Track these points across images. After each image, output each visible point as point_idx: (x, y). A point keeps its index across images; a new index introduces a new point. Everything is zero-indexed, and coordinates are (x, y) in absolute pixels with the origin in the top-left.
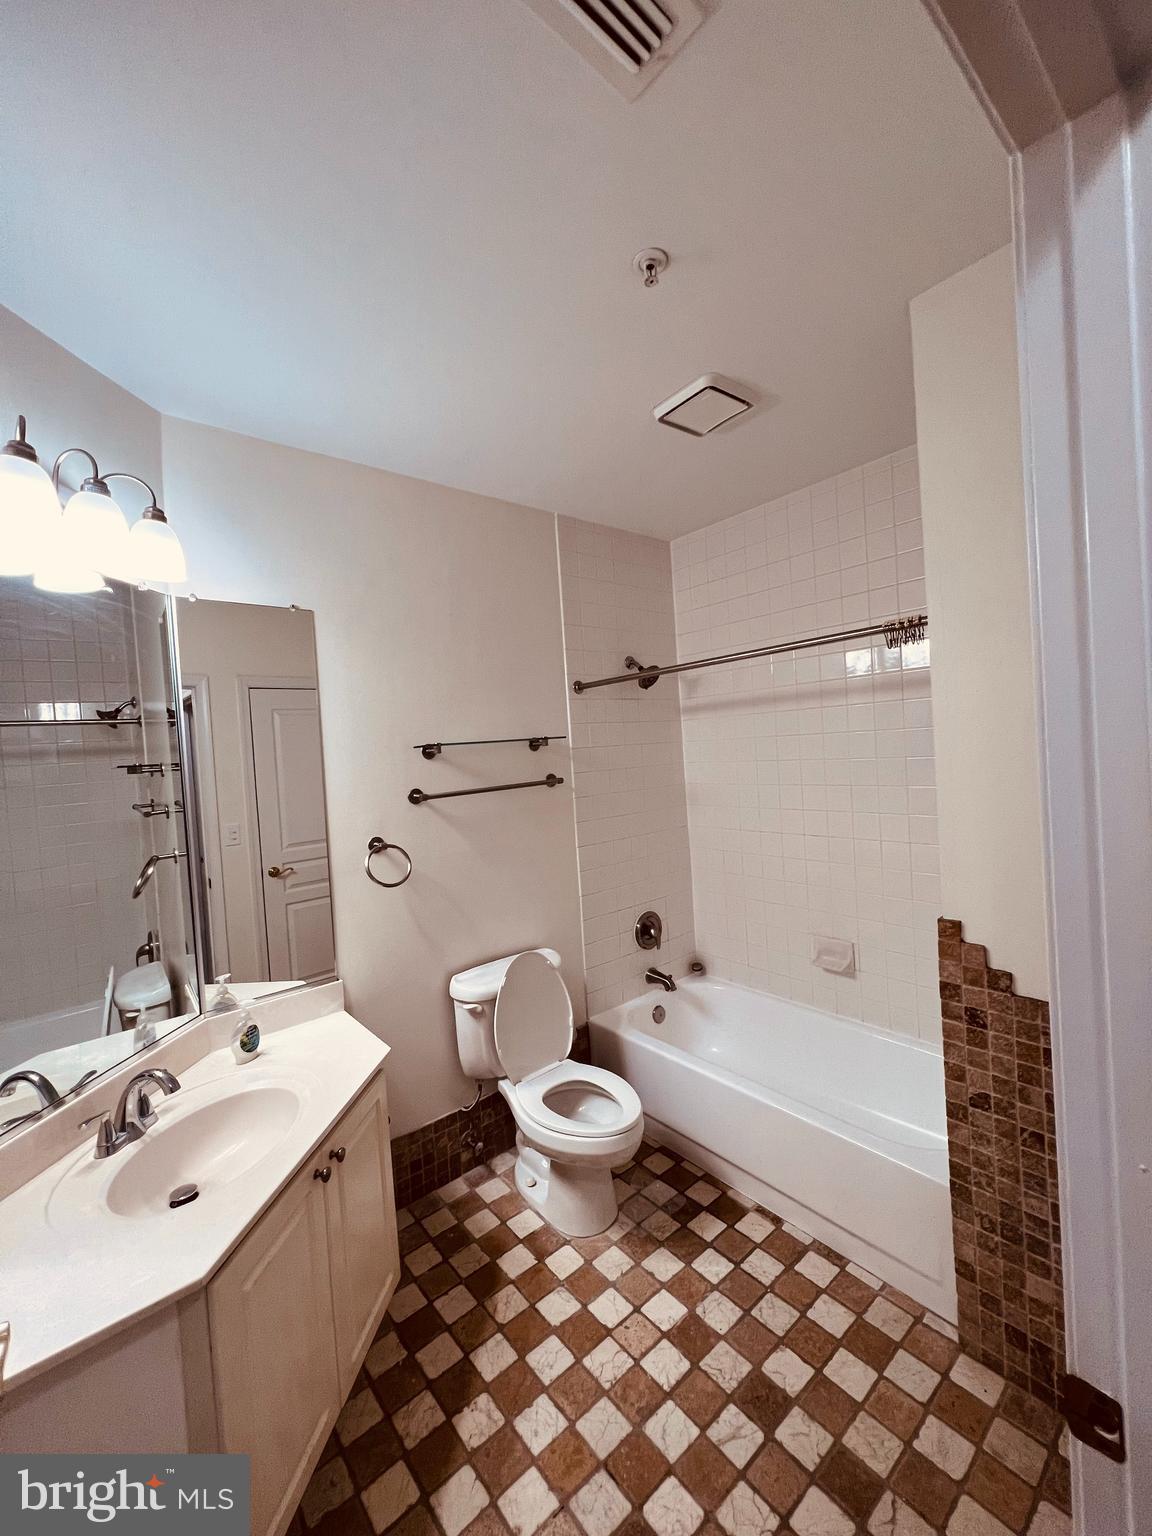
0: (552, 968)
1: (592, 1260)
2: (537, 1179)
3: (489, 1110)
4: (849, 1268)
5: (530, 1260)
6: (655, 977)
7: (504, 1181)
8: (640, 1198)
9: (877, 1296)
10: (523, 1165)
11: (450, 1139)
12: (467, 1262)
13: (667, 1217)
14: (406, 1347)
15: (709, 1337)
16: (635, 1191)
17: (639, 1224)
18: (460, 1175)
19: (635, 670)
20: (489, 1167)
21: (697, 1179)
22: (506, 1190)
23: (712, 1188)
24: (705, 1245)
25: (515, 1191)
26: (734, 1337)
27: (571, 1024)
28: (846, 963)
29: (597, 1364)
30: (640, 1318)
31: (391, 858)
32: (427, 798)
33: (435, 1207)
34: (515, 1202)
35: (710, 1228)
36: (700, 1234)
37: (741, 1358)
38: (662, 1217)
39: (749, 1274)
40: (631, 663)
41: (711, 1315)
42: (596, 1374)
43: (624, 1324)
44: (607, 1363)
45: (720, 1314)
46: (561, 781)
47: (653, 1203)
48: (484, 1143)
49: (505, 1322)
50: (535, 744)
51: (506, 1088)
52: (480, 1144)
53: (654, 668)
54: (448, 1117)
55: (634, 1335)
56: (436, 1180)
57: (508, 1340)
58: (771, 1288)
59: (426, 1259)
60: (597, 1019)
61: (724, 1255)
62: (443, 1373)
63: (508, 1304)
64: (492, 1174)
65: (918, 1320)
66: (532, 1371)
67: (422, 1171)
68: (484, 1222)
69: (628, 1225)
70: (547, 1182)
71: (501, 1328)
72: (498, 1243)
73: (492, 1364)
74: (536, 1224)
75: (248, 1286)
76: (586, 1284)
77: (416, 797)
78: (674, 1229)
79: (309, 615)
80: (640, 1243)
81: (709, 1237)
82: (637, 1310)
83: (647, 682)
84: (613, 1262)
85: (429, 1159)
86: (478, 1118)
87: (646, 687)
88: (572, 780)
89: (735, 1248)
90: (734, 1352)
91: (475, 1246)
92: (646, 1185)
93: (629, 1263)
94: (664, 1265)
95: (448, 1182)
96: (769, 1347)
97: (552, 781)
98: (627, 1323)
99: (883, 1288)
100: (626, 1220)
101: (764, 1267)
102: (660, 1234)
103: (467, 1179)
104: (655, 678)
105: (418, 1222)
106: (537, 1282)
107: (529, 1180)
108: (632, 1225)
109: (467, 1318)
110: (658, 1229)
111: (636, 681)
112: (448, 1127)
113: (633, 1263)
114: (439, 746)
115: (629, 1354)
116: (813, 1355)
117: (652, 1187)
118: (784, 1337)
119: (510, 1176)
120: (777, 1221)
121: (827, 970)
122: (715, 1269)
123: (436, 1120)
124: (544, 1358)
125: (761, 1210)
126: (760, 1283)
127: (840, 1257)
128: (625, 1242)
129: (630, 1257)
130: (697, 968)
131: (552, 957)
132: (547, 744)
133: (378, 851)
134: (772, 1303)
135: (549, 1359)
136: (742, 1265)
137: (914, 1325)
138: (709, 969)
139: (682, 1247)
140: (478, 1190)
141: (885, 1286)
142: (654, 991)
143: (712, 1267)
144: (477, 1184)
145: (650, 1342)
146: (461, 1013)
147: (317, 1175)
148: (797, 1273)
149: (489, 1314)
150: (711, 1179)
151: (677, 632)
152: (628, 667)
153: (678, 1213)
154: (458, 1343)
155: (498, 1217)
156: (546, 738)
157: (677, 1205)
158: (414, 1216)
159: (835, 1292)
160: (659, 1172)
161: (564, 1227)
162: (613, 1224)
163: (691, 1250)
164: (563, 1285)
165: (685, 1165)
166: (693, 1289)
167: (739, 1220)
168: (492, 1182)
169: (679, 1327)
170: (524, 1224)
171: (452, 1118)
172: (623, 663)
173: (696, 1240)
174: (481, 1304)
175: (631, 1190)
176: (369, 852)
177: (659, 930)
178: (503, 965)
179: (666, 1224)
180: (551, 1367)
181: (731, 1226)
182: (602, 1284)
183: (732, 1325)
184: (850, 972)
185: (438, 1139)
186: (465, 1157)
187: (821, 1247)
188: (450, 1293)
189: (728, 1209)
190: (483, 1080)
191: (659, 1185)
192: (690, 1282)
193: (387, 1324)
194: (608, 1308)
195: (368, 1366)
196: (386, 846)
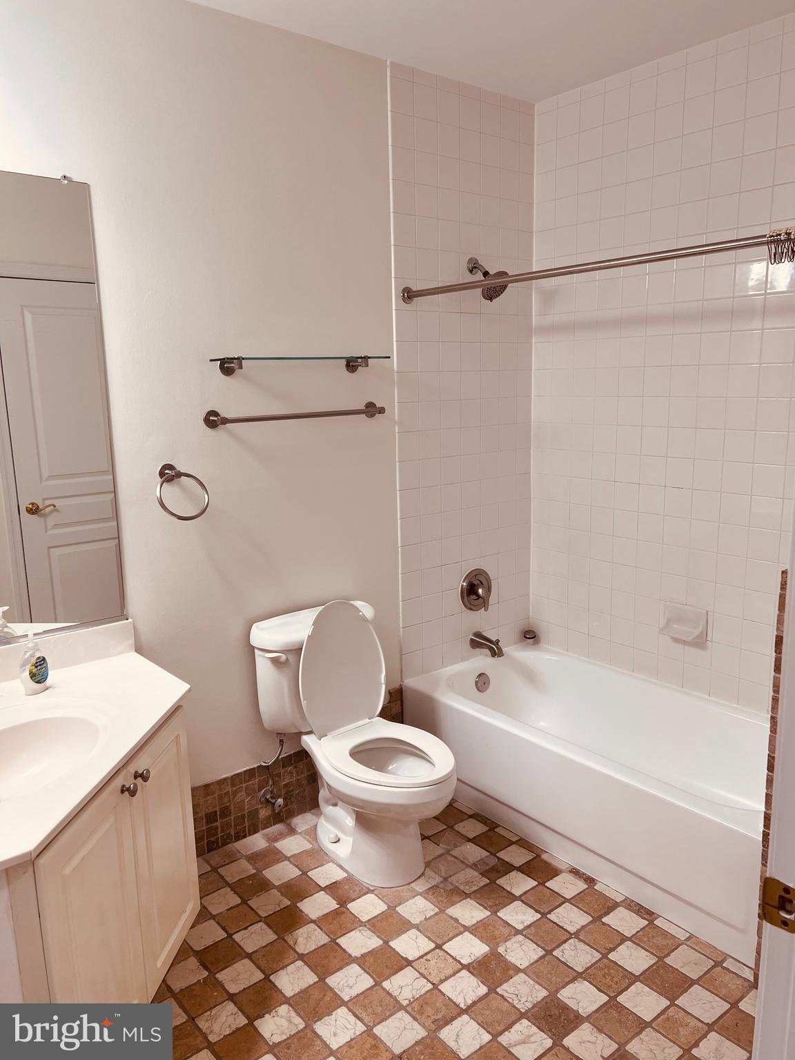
0: (364, 619)
1: (396, 907)
2: (340, 835)
3: (290, 768)
4: (657, 922)
5: (333, 905)
6: (480, 642)
7: (305, 838)
8: (449, 858)
9: (681, 944)
10: (324, 822)
11: (248, 795)
12: (267, 904)
13: (476, 874)
14: (206, 968)
15: (508, 970)
16: (443, 851)
17: (446, 879)
18: (259, 831)
19: (479, 276)
20: (289, 825)
21: (511, 843)
22: (308, 846)
23: (526, 851)
24: (512, 898)
25: (316, 847)
26: (532, 971)
27: (383, 681)
28: (697, 632)
29: (396, 987)
30: (441, 953)
31: (184, 489)
32: (225, 421)
33: (232, 858)
34: (318, 855)
35: (520, 884)
36: (509, 889)
37: (537, 987)
38: (472, 874)
39: (555, 923)
40: (474, 267)
41: (512, 954)
42: (395, 994)
43: (425, 958)
44: (405, 985)
45: (521, 953)
46: (382, 411)
47: (462, 862)
48: (285, 799)
49: (306, 952)
50: (352, 364)
51: (310, 743)
52: (280, 801)
53: (502, 274)
54: (245, 771)
55: (434, 966)
56: (233, 833)
57: (309, 966)
58: (576, 935)
59: (225, 900)
60: (412, 682)
61: (531, 907)
62: (244, 989)
63: (308, 939)
64: (292, 831)
65: (718, 964)
66: (331, 989)
67: (218, 824)
68: (283, 873)
69: (435, 879)
70: (351, 839)
71: (301, 957)
72: (298, 890)
73: (293, 984)
74: (339, 875)
75: (67, 871)
76: (390, 924)
77: (213, 420)
78: (482, 884)
79: (84, 187)
80: (447, 893)
81: (517, 892)
82: (439, 947)
83: (492, 293)
84: (417, 908)
85: (225, 812)
86: (279, 775)
87: (491, 299)
88: (395, 410)
89: (544, 902)
90: (532, 982)
91: (275, 891)
92: (456, 846)
93: (433, 910)
94: (469, 912)
95: (245, 837)
96: (567, 979)
97: (371, 410)
98: (429, 957)
99: (688, 939)
100: (432, 874)
101: (571, 918)
102: (467, 887)
103: (266, 836)
104: (503, 288)
105: (215, 869)
106: (339, 921)
107: (332, 836)
108: (438, 879)
109: (268, 948)
110: (467, 883)
111: (479, 290)
112: (245, 782)
113: (437, 910)
114: (240, 359)
115: (428, 980)
116: (610, 986)
117: (463, 848)
118: (583, 972)
119: (312, 833)
120: (590, 881)
121: (676, 640)
122: (521, 917)
123: (233, 773)
124: (345, 981)
125: (575, 872)
126: (566, 930)
127: (650, 913)
128: (430, 893)
129: (435, 905)
130: (530, 636)
131: (366, 610)
132: (367, 365)
133: (170, 480)
134: (575, 946)
135: (349, 982)
136: (549, 916)
137: (713, 967)
138: (543, 636)
139: (489, 899)
140: (278, 845)
141: (691, 937)
142: (480, 657)
143: (518, 915)
144: (276, 840)
145: (449, 971)
146: (262, 663)
147: (123, 790)
148: (604, 924)
149: (290, 946)
150: (524, 843)
151: (534, 229)
152: (471, 271)
153: (487, 871)
154: (259, 968)
155: (299, 868)
156: (366, 358)
157: (487, 864)
158: (210, 865)
159: (640, 940)
160: (471, 836)
161: (366, 879)
162: (419, 878)
163: (497, 902)
164: (365, 926)
165: (499, 830)
166: (497, 933)
167: (551, 879)
168: (292, 838)
169: (479, 961)
170: (324, 875)
171: (251, 773)
172: (464, 266)
173: (504, 894)
174: (281, 938)
175: (439, 850)
176: (160, 480)
177: (489, 590)
178: (310, 616)
179: (473, 879)
180: (351, 987)
181: (542, 884)
182: (405, 926)
183: (532, 961)
184: (700, 642)
185: (235, 793)
186: (264, 813)
187: (632, 904)
188: (249, 928)
189: (540, 868)
190: (284, 734)
191: (470, 847)
192: (494, 927)
193: (185, 951)
194: (409, 945)
195: (169, 982)
196: (179, 475)
